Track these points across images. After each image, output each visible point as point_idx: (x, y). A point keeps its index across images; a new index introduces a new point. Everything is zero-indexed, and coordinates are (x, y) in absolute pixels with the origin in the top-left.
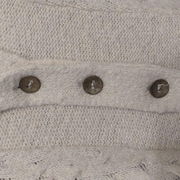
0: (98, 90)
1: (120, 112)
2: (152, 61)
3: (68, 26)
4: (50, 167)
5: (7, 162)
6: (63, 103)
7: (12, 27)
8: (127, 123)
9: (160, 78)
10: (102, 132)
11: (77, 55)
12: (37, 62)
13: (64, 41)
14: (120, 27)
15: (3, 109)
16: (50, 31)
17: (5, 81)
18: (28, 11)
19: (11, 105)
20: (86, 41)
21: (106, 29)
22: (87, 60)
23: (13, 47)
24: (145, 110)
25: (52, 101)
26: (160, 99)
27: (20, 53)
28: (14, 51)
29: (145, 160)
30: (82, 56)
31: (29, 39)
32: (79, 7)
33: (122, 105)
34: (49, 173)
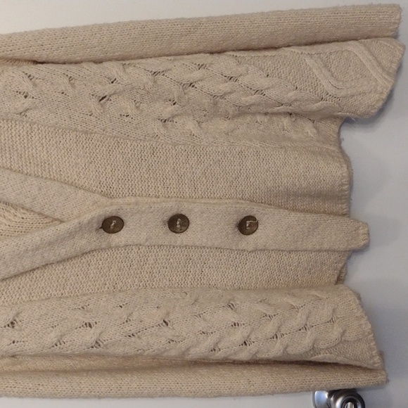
0: (183, 228)
1: (207, 251)
2: (240, 196)
3: (150, 161)
4: (136, 310)
5: (91, 306)
6: (147, 243)
7: (91, 163)
8: (215, 262)
9: (248, 215)
10: (189, 273)
11: (160, 192)
12: (120, 201)
13: (146, 177)
14: (206, 161)
15: (85, 251)
16: (132, 166)
17: (89, 223)
18: (108, 145)
19: (93, 247)
20: (170, 177)
21: (191, 164)
22: (172, 197)
23: (93, 185)
24: (234, 248)
25: (135, 241)
26: (249, 236)
27: (100, 191)
28: (94, 189)
29: (233, 300)
30: (166, 192)
31: (110, 175)
32: (163, 141)
33: (210, 244)
34: (135, 316)
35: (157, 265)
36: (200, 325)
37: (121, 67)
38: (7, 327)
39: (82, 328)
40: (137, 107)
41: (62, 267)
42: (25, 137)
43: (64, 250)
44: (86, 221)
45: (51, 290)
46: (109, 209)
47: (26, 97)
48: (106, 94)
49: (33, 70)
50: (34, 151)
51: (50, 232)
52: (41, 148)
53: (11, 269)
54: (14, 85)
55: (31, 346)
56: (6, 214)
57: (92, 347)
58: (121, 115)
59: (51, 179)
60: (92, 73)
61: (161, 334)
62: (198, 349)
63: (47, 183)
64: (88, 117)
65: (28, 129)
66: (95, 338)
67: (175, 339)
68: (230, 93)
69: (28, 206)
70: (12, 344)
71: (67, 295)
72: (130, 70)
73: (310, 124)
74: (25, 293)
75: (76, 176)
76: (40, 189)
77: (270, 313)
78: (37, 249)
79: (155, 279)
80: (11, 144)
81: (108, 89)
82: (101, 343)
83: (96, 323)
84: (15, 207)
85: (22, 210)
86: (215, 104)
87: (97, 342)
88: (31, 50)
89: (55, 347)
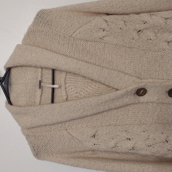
3: (160, 62)
4: (152, 134)
5: (130, 130)
6: (157, 102)
7: (131, 62)
11: (165, 77)
12: (145, 81)
13: (158, 69)
15: (128, 104)
16: (151, 64)
18: (140, 54)
19: (131, 102)
20: (170, 70)
22: (170, 80)
23: (132, 73)
25: (151, 100)
27: (135, 76)
28: (133, 75)
30: (167, 77)
31: (140, 68)
32: (167, 52)
34: (151, 136)
35: (161, 112)
37: (150, 16)
38: (92, 137)
39: (126, 140)
40: (156, 35)
41: (116, 111)
42: (102, 50)
43: (118, 103)
44: (129, 90)
45: (111, 122)
46: (141, 85)
47: (104, 31)
48: (141, 29)
49: (107, 18)
50: (105, 56)
51: (113, 94)
52: (109, 55)
53: (95, 111)
54: (99, 25)
55: (103, 147)
56: (92, 85)
57: (131, 150)
58: (147, 39)
59: (113, 69)
60: (135, 19)
61: (164, 146)
63: (112, 71)
64: (132, 40)
65: (103, 46)
66: (132, 146)
67: (171, 149)
69: (103, 82)
70: (94, 146)
71: (118, 124)
72: (154, 17)
74: (99, 122)
75: (124, 68)
76: (109, 74)
78: (107, 102)
79: (160, 119)
80: (95, 53)
81: (143, 26)
82: (135, 148)
83: (133, 139)
84: (96, 81)
85: (98, 84)
87: (133, 148)
88: (107, 8)
89: (114, 148)
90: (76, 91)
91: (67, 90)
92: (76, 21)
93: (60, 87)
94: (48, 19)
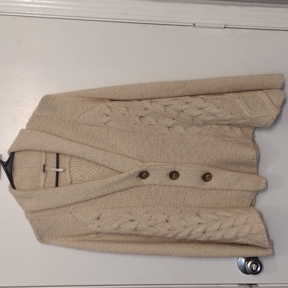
0: (176, 177)
1: (187, 188)
2: (204, 163)
3: (162, 146)
4: (154, 215)
5: (133, 212)
6: (159, 184)
7: (135, 146)
8: (191, 194)
9: (207, 172)
10: (178, 199)
11: (166, 160)
12: (148, 164)
13: (160, 153)
14: (188, 146)
15: (131, 187)
16: (153, 148)
17: (133, 174)
18: (142, 138)
19: (135, 185)
20: (171, 153)
21: (181, 147)
22: (171, 163)
23: (135, 156)
24: (200, 188)
25: (154, 183)
26: (207, 182)
27: (138, 159)
28: (136, 158)
29: (199, 212)
30: (169, 160)
31: (143, 152)
32: (168, 137)
33: (189, 185)
34: (153, 217)
35: (164, 194)
36: (183, 223)
37: (150, 103)
38: (96, 220)
39: (129, 222)
40: (157, 121)
41: (120, 193)
42: (106, 134)
43: (122, 186)
45: (115, 204)
46: (143, 169)
47: (107, 116)
48: (143, 115)
49: (111, 104)
50: (109, 140)
51: (117, 177)
52: (113, 139)
53: (99, 193)
54: (102, 111)
55: (107, 229)
56: (96, 168)
57: (133, 231)
58: (149, 124)
59: (116, 153)
60: (137, 106)
61: (165, 226)
62: (182, 234)
64: (134, 125)
65: (107, 130)
66: (135, 226)
67: (171, 229)
68: (200, 115)
69: (107, 165)
70: (98, 228)
71: (122, 206)
72: (154, 104)
73: (239, 129)
74: (104, 205)
75: (128, 152)
76: (112, 158)
77: (216, 219)
78: (110, 185)
79: (162, 201)
80: (100, 137)
81: (144, 113)
82: (137, 229)
83: (135, 220)
84: (100, 165)
85: (103, 167)
86: (193, 120)
88: (110, 95)
89: (117, 230)
90: (80, 175)
91: (72, 173)
92: (81, 107)
93: (64, 171)
94: (52, 104)
